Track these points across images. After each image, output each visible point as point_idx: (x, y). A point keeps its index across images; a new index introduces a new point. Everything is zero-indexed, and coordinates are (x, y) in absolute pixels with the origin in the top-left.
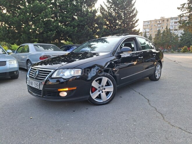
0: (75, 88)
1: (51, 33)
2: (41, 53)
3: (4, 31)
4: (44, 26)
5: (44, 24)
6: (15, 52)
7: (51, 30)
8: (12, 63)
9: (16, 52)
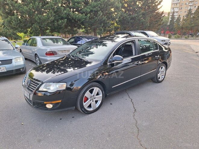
0: (60, 101)
1: (62, 22)
2: (46, 48)
3: (15, 21)
4: (54, 14)
5: (55, 12)
6: (25, 45)
7: (62, 18)
8: (18, 61)
9: (27, 44)
